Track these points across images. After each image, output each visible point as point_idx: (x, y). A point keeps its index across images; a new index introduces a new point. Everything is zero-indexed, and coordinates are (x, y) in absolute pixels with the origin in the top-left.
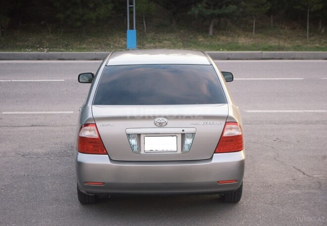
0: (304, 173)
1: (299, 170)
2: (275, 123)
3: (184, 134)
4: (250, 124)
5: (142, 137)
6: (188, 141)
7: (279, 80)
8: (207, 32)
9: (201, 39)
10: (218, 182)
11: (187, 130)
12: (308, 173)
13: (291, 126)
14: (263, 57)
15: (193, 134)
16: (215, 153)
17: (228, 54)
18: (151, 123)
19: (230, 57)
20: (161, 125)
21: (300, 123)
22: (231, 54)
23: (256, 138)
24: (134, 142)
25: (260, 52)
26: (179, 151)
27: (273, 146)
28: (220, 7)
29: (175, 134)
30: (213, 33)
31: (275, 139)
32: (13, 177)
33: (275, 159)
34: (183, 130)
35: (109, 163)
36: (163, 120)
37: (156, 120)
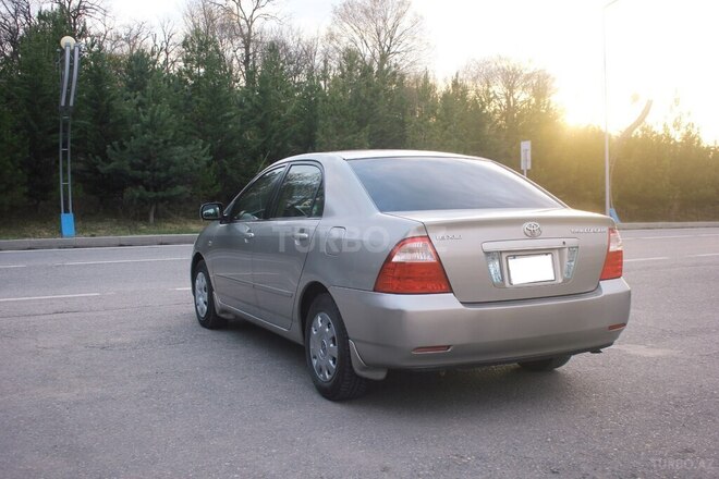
9: (143, 227)
10: (609, 327)
16: (600, 279)
18: (517, 231)
20: (532, 235)
26: (559, 280)
29: (551, 250)
30: (154, 221)
34: (564, 243)
35: (461, 306)
36: (536, 226)
37: (526, 225)
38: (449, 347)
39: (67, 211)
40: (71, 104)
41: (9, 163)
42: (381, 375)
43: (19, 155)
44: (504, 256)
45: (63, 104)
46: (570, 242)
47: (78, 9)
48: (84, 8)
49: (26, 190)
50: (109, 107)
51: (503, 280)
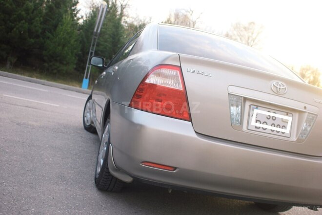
20: (277, 93)
26: (293, 138)
32: (6, 141)
34: (305, 108)
35: (195, 135)
36: (282, 86)
37: (274, 82)
38: (175, 168)
39: (86, 78)
40: (99, 31)
41: (70, 53)
42: (128, 179)
43: (75, 51)
44: (248, 104)
45: (95, 30)
46: (311, 109)
47: (126, 5)
48: (129, 5)
49: (75, 66)
50: (119, 40)
51: (241, 123)
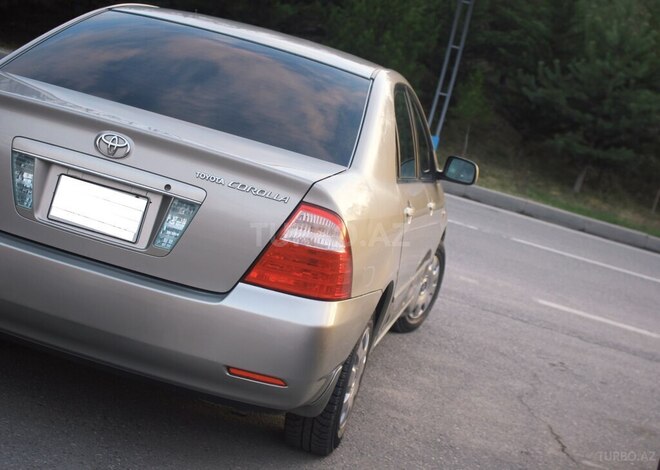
0: (563, 449)
1: (557, 438)
2: (580, 338)
3: (170, 197)
4: (526, 322)
5: (54, 172)
6: (176, 223)
7: (649, 281)
8: (572, 185)
9: (555, 192)
10: (228, 368)
11: (178, 190)
12: (574, 452)
13: (612, 352)
14: (648, 246)
15: (193, 206)
16: (243, 279)
17: (584, 221)
18: (86, 138)
19: (587, 227)
20: (111, 154)
21: (635, 354)
22: (590, 223)
23: (515, 348)
24: (28, 179)
25: (644, 234)
26: (142, 244)
27: (539, 374)
28: (606, 148)
29: (148, 191)
30: (582, 191)
31: (555, 362)
33: (520, 398)
34: (168, 187)
36: (120, 141)
37: (103, 134)
44: (56, 171)
